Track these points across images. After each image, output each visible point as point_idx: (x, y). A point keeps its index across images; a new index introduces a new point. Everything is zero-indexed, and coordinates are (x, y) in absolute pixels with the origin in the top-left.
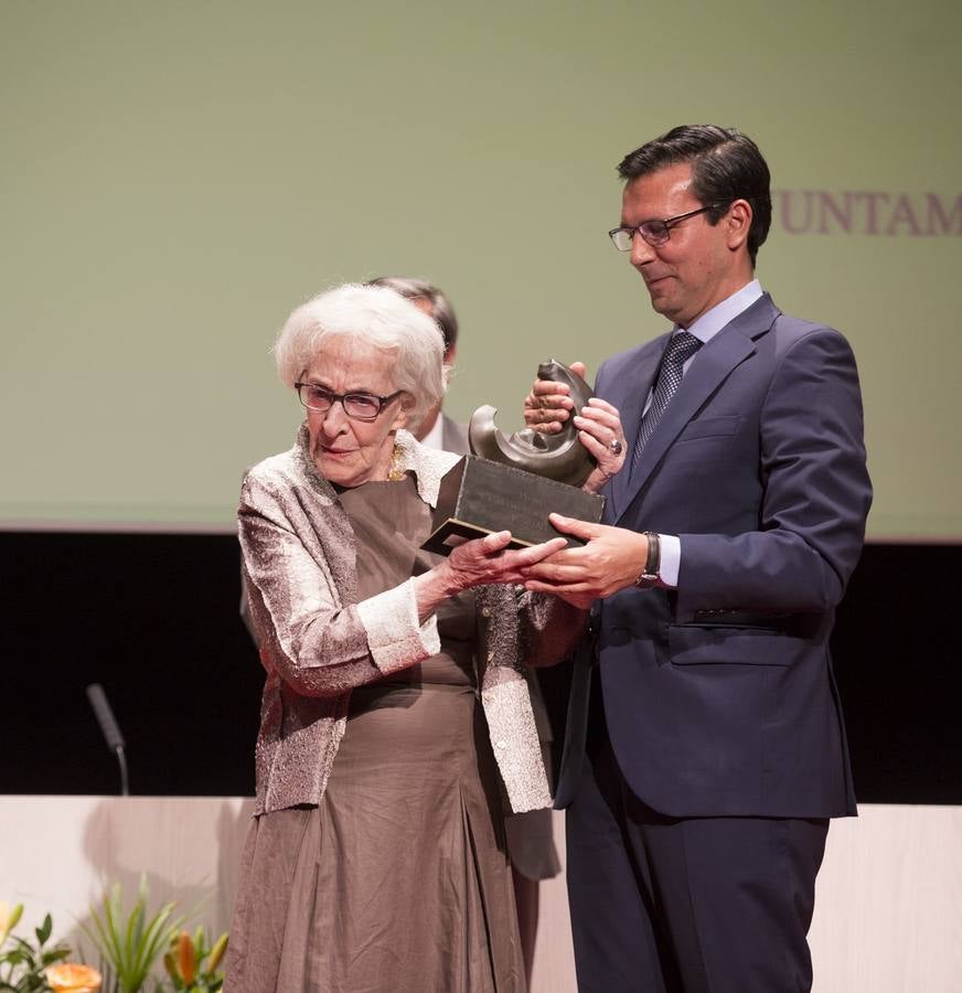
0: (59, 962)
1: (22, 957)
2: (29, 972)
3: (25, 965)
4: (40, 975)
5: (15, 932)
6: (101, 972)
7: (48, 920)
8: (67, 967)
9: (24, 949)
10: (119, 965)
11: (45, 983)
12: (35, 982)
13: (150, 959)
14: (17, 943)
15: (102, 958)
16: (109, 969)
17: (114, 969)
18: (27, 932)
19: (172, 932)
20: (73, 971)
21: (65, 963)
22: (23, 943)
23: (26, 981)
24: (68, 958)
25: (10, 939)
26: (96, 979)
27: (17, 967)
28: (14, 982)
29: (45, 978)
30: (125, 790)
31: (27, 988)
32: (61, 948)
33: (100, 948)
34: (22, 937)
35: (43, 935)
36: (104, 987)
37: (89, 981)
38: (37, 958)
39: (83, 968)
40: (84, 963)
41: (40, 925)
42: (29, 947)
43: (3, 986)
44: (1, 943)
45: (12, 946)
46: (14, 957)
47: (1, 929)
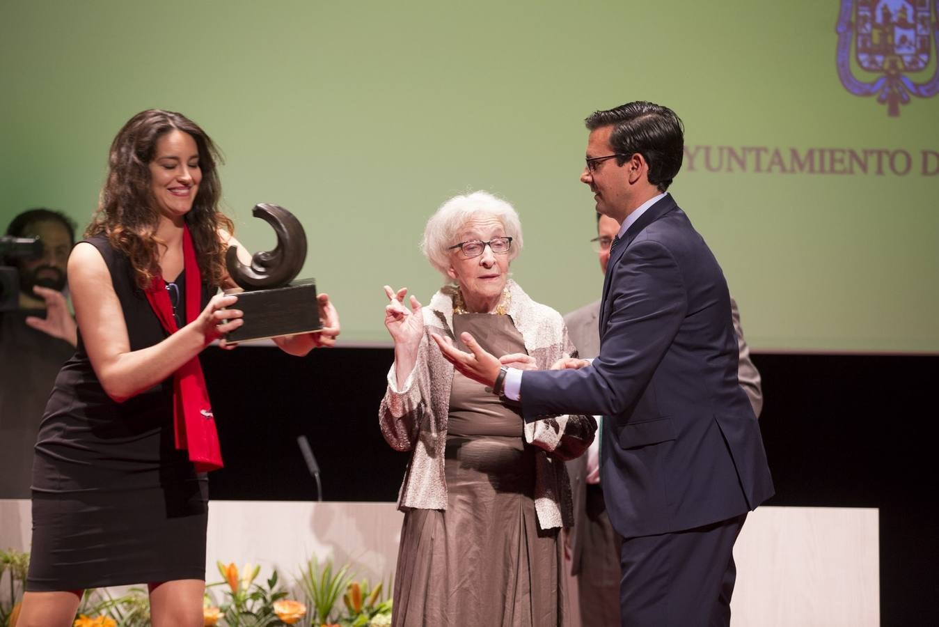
0: (281, 599)
1: (259, 596)
2: (264, 605)
3: (261, 601)
4: (270, 607)
5: (255, 581)
6: (306, 605)
7: (275, 574)
8: (286, 602)
9: (260, 591)
10: (317, 601)
11: (273, 612)
12: (267, 611)
13: (334, 597)
14: (257, 588)
15: (307, 597)
16: (311, 603)
17: (314, 603)
18: (262, 581)
19: (349, 582)
20: (289, 605)
21: (284, 600)
22: (260, 588)
23: (261, 611)
24: (287, 597)
25: (252, 586)
26: (303, 609)
27: (257, 602)
28: (255, 611)
29: (273, 609)
30: (320, 498)
31: (262, 614)
32: (283, 591)
33: (305, 591)
34: (260, 584)
35: (272, 583)
36: (308, 615)
37: (299, 610)
38: (268, 597)
39: (295, 603)
40: (296, 600)
41: (270, 577)
42: (264, 591)
43: (249, 613)
44: (247, 588)
45: (253, 590)
46: (255, 596)
47: (246, 580)
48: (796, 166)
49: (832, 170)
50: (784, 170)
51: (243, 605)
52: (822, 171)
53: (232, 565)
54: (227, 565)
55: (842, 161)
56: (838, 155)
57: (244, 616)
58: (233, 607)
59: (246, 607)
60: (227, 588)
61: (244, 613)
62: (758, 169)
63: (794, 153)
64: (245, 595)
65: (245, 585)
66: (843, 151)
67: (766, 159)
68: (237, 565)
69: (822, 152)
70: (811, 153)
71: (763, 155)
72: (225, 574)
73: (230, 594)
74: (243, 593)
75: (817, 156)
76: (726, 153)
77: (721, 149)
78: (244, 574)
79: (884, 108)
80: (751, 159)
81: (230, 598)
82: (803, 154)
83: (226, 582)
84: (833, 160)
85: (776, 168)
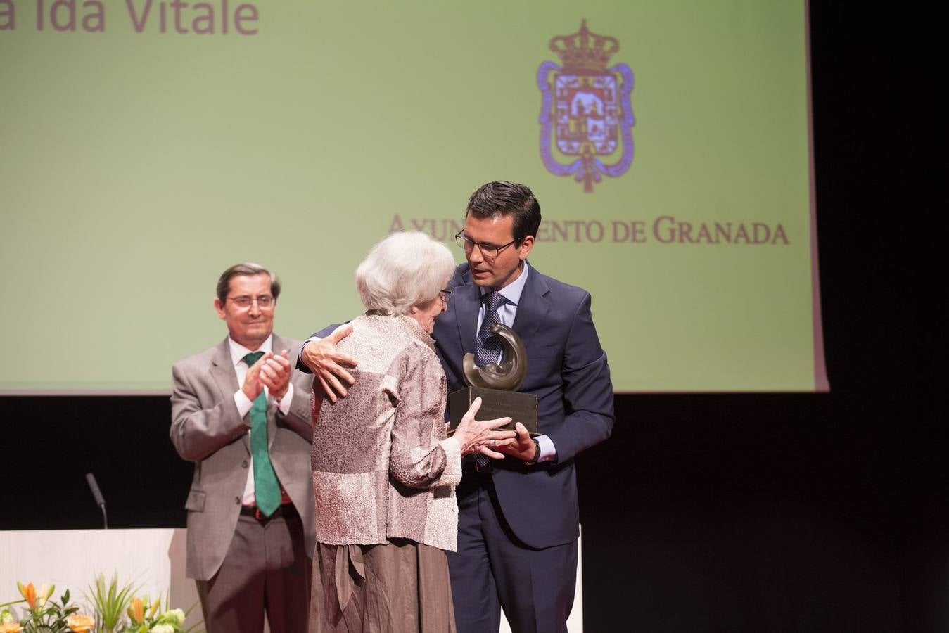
0: (73, 614)
2: (58, 619)
3: (56, 616)
4: (64, 620)
5: (50, 599)
7: (68, 592)
9: (55, 607)
11: (66, 624)
12: (61, 623)
13: (119, 611)
14: (52, 604)
16: (99, 616)
17: (101, 616)
22: (55, 604)
23: (56, 623)
24: (77, 612)
25: (48, 603)
26: (92, 621)
27: (52, 617)
28: (50, 624)
29: (66, 622)
30: (106, 526)
32: (74, 607)
34: (54, 601)
36: (96, 626)
37: (89, 623)
38: (62, 612)
41: (64, 595)
42: (58, 606)
43: (45, 626)
44: (43, 604)
45: (49, 606)
46: (50, 612)
47: (43, 597)
51: (40, 619)
53: (30, 585)
54: (26, 585)
55: (546, 231)
57: (41, 628)
58: (32, 621)
59: (43, 622)
60: (26, 605)
61: (41, 626)
64: (42, 611)
65: (42, 602)
66: (547, 222)
68: (35, 585)
72: (25, 594)
73: (29, 611)
74: (40, 609)
76: (449, 225)
77: (445, 222)
78: (41, 592)
79: (581, 186)
81: (29, 613)
83: (25, 601)
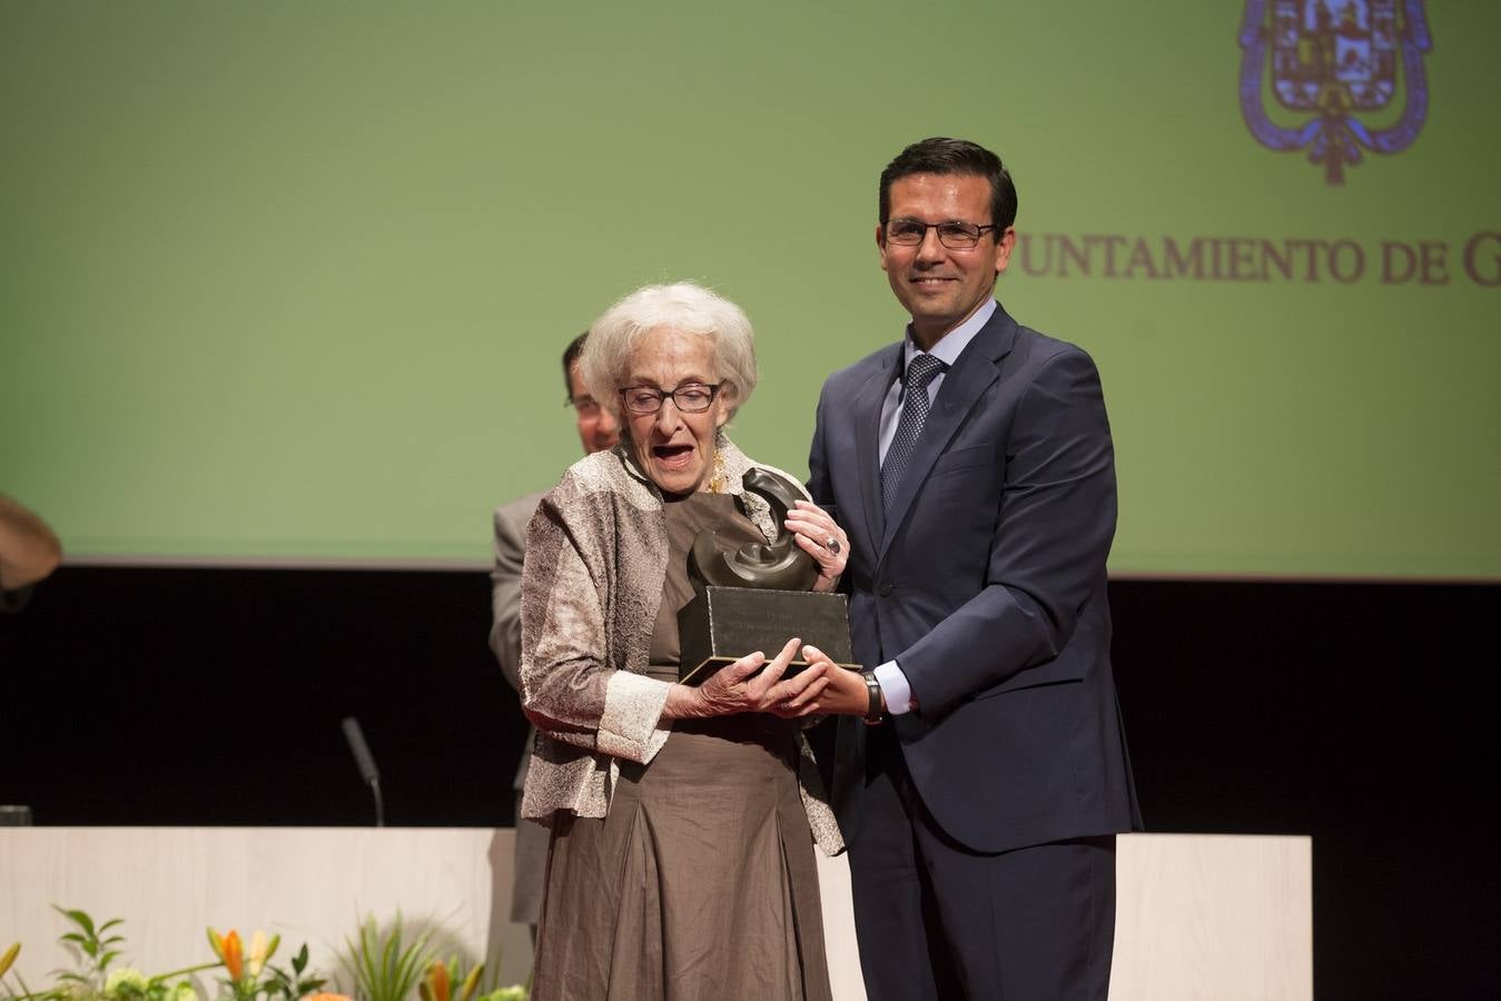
48: (1174, 270)
49: (1234, 275)
50: (1153, 274)
52: (1217, 275)
55: (1249, 259)
56: (1243, 249)
62: (1110, 271)
63: (1170, 246)
66: (1251, 243)
67: (1123, 256)
69: (1216, 243)
70: (1197, 246)
71: (1118, 247)
75: (1208, 251)
76: (1056, 246)
79: (1320, 171)
80: (1098, 256)
82: (1184, 249)
84: (1234, 258)
85: (1140, 271)
